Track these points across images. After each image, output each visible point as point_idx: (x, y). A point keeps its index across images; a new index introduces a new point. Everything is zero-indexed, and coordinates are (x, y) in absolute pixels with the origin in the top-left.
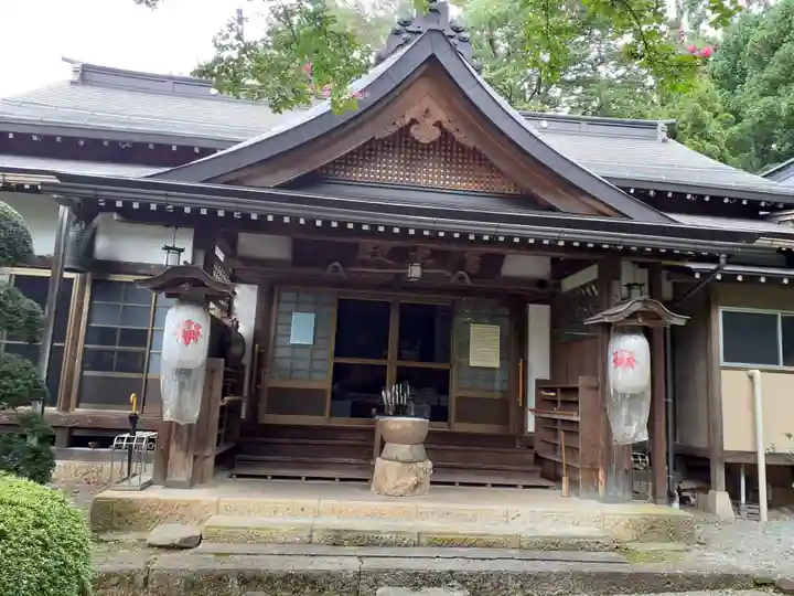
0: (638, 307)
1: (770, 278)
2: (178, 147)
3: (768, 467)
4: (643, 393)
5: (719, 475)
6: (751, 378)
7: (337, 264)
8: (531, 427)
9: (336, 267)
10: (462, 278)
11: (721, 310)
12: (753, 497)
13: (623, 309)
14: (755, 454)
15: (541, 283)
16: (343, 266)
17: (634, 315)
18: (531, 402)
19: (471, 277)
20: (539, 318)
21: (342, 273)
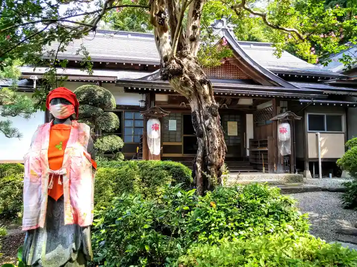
0: (287, 114)
1: (323, 103)
2: (141, 65)
3: (322, 162)
4: (289, 140)
5: (307, 165)
6: (317, 135)
7: (184, 103)
8: (248, 154)
9: (183, 104)
10: (224, 106)
11: (308, 114)
12: (317, 172)
13: (283, 115)
14: (318, 159)
15: (250, 107)
16: (186, 104)
17: (286, 117)
18: (248, 146)
19: (228, 105)
20: (249, 118)
21: (185, 106)
